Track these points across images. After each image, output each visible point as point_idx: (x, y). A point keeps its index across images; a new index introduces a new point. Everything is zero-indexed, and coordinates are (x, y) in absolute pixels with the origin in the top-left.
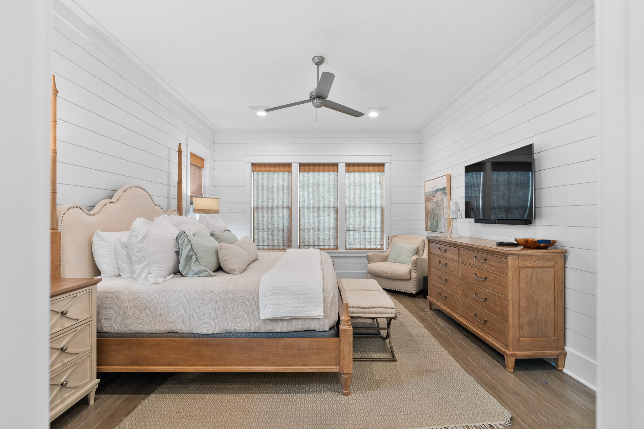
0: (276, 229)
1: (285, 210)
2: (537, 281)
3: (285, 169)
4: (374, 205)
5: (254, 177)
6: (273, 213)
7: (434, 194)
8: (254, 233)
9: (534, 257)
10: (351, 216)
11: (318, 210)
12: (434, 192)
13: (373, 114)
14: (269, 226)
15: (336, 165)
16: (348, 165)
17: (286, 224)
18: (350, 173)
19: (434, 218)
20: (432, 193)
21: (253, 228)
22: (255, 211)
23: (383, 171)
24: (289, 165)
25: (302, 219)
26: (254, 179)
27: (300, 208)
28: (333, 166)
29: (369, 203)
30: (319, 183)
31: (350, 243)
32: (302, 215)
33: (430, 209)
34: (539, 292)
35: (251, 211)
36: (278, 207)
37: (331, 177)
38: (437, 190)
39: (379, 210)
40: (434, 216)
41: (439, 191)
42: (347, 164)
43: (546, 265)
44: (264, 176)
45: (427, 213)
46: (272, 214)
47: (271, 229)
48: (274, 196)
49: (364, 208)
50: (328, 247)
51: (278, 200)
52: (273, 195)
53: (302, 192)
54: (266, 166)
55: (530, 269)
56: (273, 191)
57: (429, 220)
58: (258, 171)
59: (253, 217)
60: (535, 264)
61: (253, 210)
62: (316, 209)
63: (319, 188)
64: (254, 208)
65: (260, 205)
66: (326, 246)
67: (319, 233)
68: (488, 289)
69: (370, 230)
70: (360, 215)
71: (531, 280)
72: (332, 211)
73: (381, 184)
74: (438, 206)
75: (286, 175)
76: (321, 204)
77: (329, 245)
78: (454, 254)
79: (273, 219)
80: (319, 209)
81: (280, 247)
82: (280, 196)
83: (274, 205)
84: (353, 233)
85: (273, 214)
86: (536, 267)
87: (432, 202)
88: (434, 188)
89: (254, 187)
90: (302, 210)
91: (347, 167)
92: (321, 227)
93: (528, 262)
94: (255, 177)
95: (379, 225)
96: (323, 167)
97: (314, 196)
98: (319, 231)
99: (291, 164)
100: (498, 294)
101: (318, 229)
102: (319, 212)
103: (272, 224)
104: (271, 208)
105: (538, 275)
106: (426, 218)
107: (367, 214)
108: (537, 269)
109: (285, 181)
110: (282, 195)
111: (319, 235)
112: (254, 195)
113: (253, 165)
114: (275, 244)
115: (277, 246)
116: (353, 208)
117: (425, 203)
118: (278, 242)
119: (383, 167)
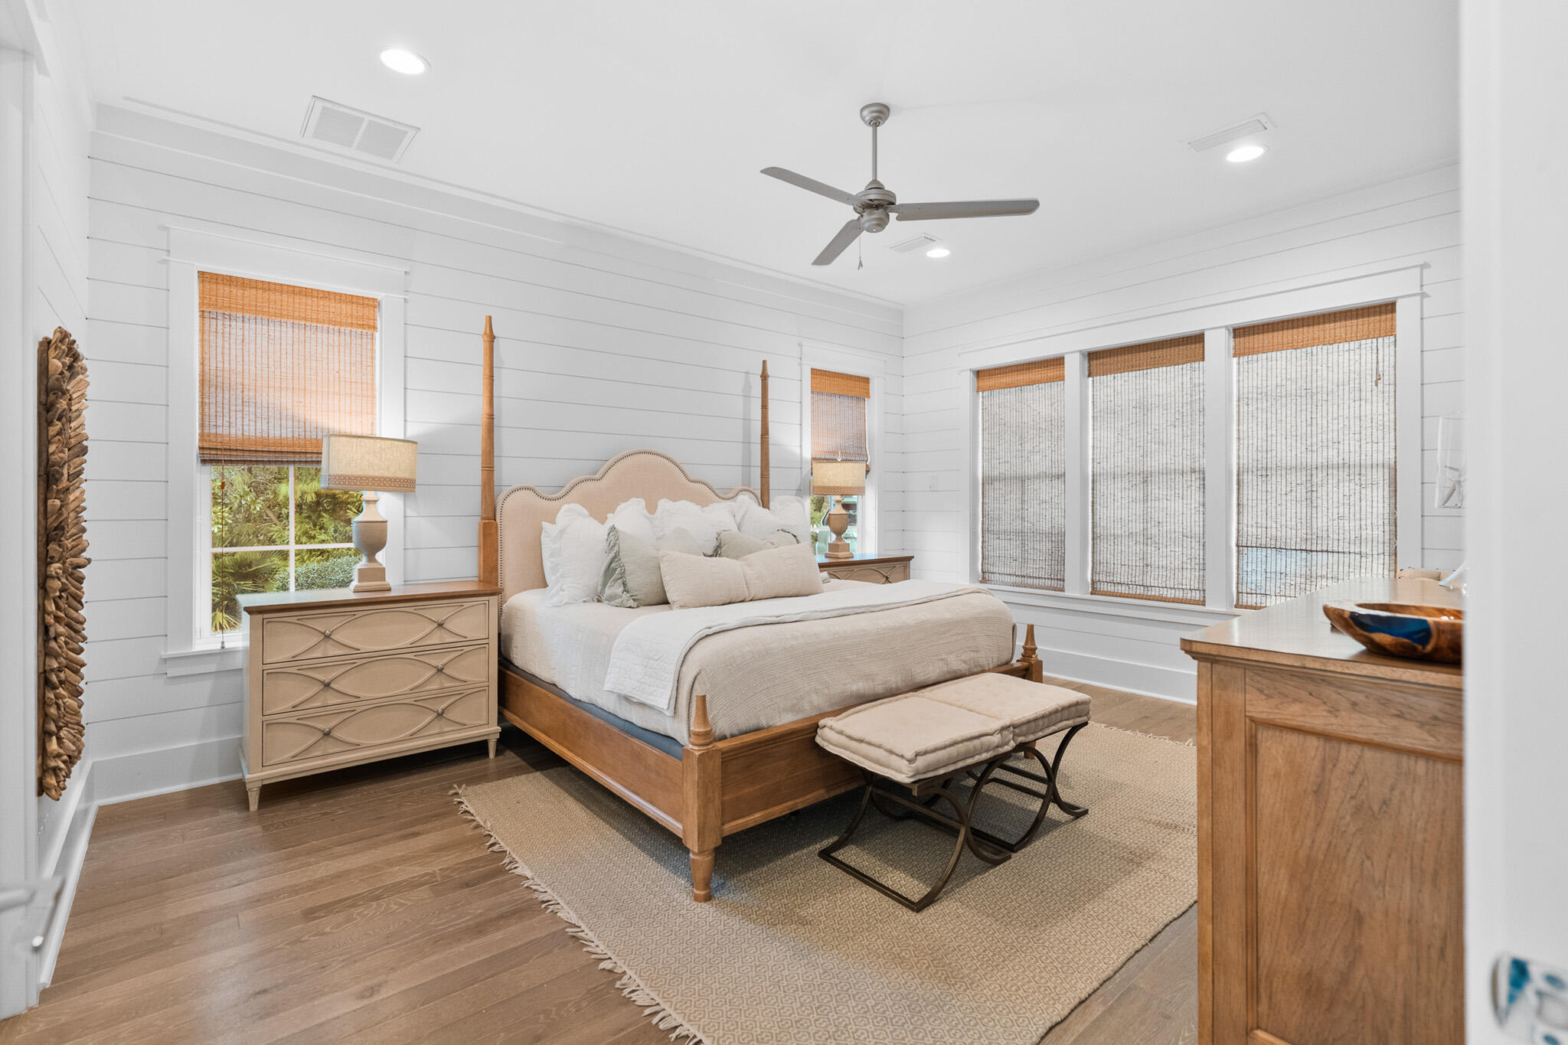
0: (1033, 532)
2: (1358, 810)
3: (1052, 374)
4: (1354, 459)
5: (983, 402)
6: (1026, 492)
8: (983, 542)
9: (1328, 691)
10: (1259, 497)
11: (1145, 482)
13: (1245, 153)
14: (1017, 525)
15: (1198, 339)
16: (1240, 332)
17: (1056, 520)
18: (1255, 357)
21: (983, 528)
22: (986, 487)
23: (1391, 331)
24: (1058, 362)
25: (1098, 507)
26: (983, 409)
27: (1093, 476)
28: (1191, 345)
29: (1332, 453)
30: (1149, 400)
31: (1254, 587)
32: (1098, 497)
34: (1367, 863)
35: (977, 489)
36: (1038, 477)
37: (1187, 379)
39: (1380, 476)
42: (1239, 329)
43: (1405, 742)
44: (1005, 398)
46: (1023, 493)
47: (1022, 533)
48: (1028, 447)
49: (1310, 470)
50: (1179, 594)
51: (1037, 457)
52: (1025, 445)
53: (1099, 432)
54: (1006, 373)
55: (1314, 742)
56: (1026, 435)
58: (991, 388)
59: (983, 503)
60: (1333, 720)
61: (983, 484)
62: (1140, 479)
63: (1149, 414)
64: (983, 479)
65: (996, 473)
66: (1173, 591)
67: (1149, 548)
69: (1336, 549)
70: (1294, 494)
71: (1320, 790)
72: (1189, 484)
73: (1386, 378)
75: (1052, 388)
76: (1154, 463)
77: (1180, 587)
79: (1026, 507)
80: (1149, 479)
81: (1043, 580)
82: (1042, 446)
83: (1029, 470)
84: (1264, 554)
85: (1026, 495)
86: (1351, 741)
89: (983, 429)
90: (1098, 483)
91: (1237, 340)
92: (1154, 531)
93: (1296, 708)
94: (986, 403)
95: (1378, 532)
96: (1158, 353)
97: (1134, 441)
98: (1149, 543)
99: (1063, 358)
101: (1147, 538)
102: (1149, 487)
103: (1023, 519)
104: (1022, 480)
105: (1358, 778)
107: (1322, 492)
108: (1356, 750)
109: (1056, 405)
110: (1048, 444)
111: (1149, 556)
112: (983, 448)
113: (979, 374)
114: (1030, 572)
115: (1036, 578)
116: (1265, 472)
118: (1038, 566)
119: (1389, 316)
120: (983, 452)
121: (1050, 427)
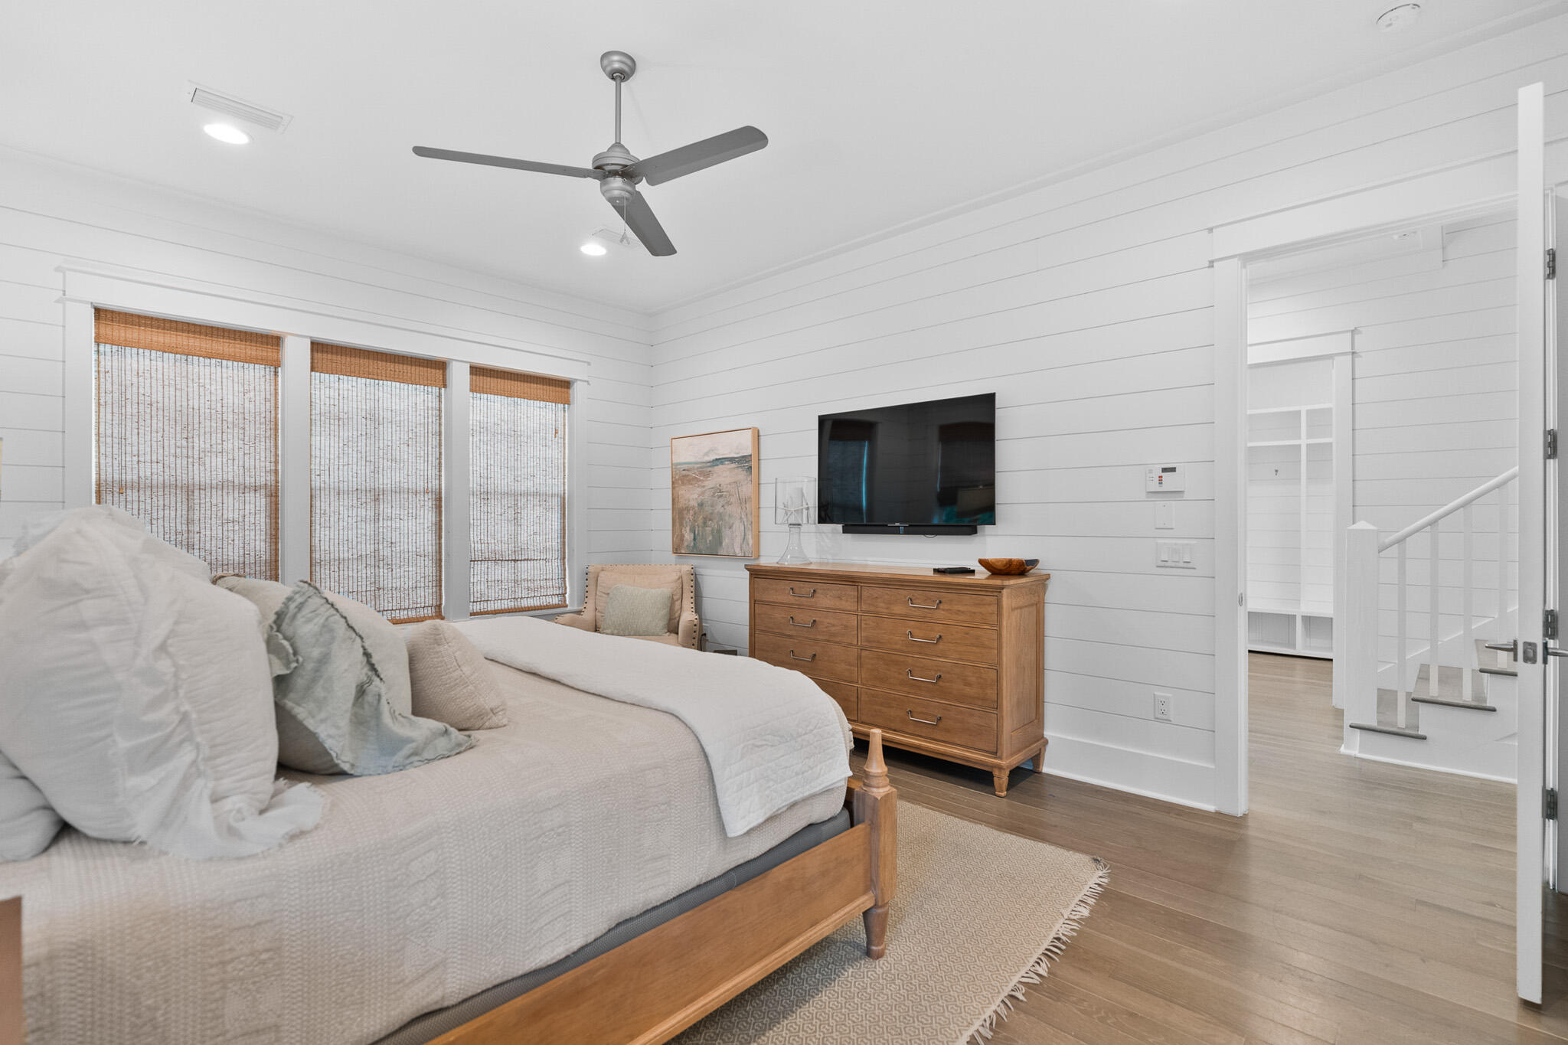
1: (250, 496)
2: (1024, 631)
3: (254, 353)
4: (543, 490)
5: (99, 361)
6: (197, 507)
7: (710, 469)
9: (1023, 590)
10: (482, 517)
11: (376, 500)
12: (709, 464)
13: (594, 249)
15: (441, 365)
16: (477, 371)
17: (252, 545)
18: (479, 395)
19: (705, 523)
20: (699, 466)
23: (566, 401)
24: (274, 341)
25: (318, 527)
26: (98, 371)
27: (310, 490)
28: (434, 369)
29: (530, 483)
30: (381, 413)
31: (479, 595)
32: (318, 516)
33: (693, 503)
34: (1025, 648)
36: (219, 487)
37: (420, 400)
38: (716, 459)
39: (555, 502)
40: (705, 519)
41: (726, 463)
42: (476, 368)
44: (154, 367)
45: (679, 514)
46: (190, 509)
48: (199, 443)
49: (516, 495)
50: (412, 614)
51: (218, 461)
52: (196, 440)
53: (318, 438)
54: (164, 329)
55: (1019, 610)
56: (196, 426)
57: (688, 529)
58: (122, 343)
60: (1023, 601)
61: (98, 490)
62: (370, 496)
63: (381, 429)
64: (99, 485)
65: (130, 476)
66: (406, 612)
67: (381, 570)
68: (946, 658)
69: (533, 558)
70: (506, 515)
71: (1020, 629)
72: (422, 504)
73: (559, 433)
74: (721, 496)
75: (256, 374)
76: (386, 480)
77: (415, 606)
78: (841, 599)
79: (197, 529)
80: (381, 497)
83: (200, 475)
84: (486, 566)
85: (197, 512)
86: (1024, 607)
87: (698, 487)
88: (706, 454)
90: (318, 499)
91: (473, 377)
92: (387, 552)
93: (1019, 599)
94: (106, 363)
95: (555, 544)
96: (398, 367)
97: (364, 454)
98: (381, 565)
99: (281, 339)
100: (973, 661)
101: (378, 560)
102: (381, 506)
104: (189, 490)
105: (1024, 619)
106: (678, 524)
107: (524, 513)
109: (252, 394)
110: (238, 443)
111: (381, 579)
112: (98, 434)
113: (103, 314)
116: (486, 496)
117: (673, 488)
119: (566, 390)
120: (98, 441)
121: (241, 421)
